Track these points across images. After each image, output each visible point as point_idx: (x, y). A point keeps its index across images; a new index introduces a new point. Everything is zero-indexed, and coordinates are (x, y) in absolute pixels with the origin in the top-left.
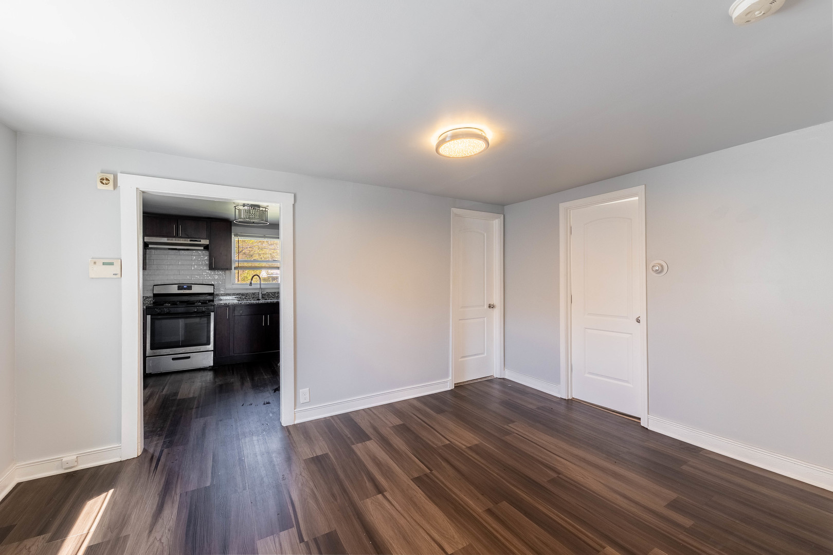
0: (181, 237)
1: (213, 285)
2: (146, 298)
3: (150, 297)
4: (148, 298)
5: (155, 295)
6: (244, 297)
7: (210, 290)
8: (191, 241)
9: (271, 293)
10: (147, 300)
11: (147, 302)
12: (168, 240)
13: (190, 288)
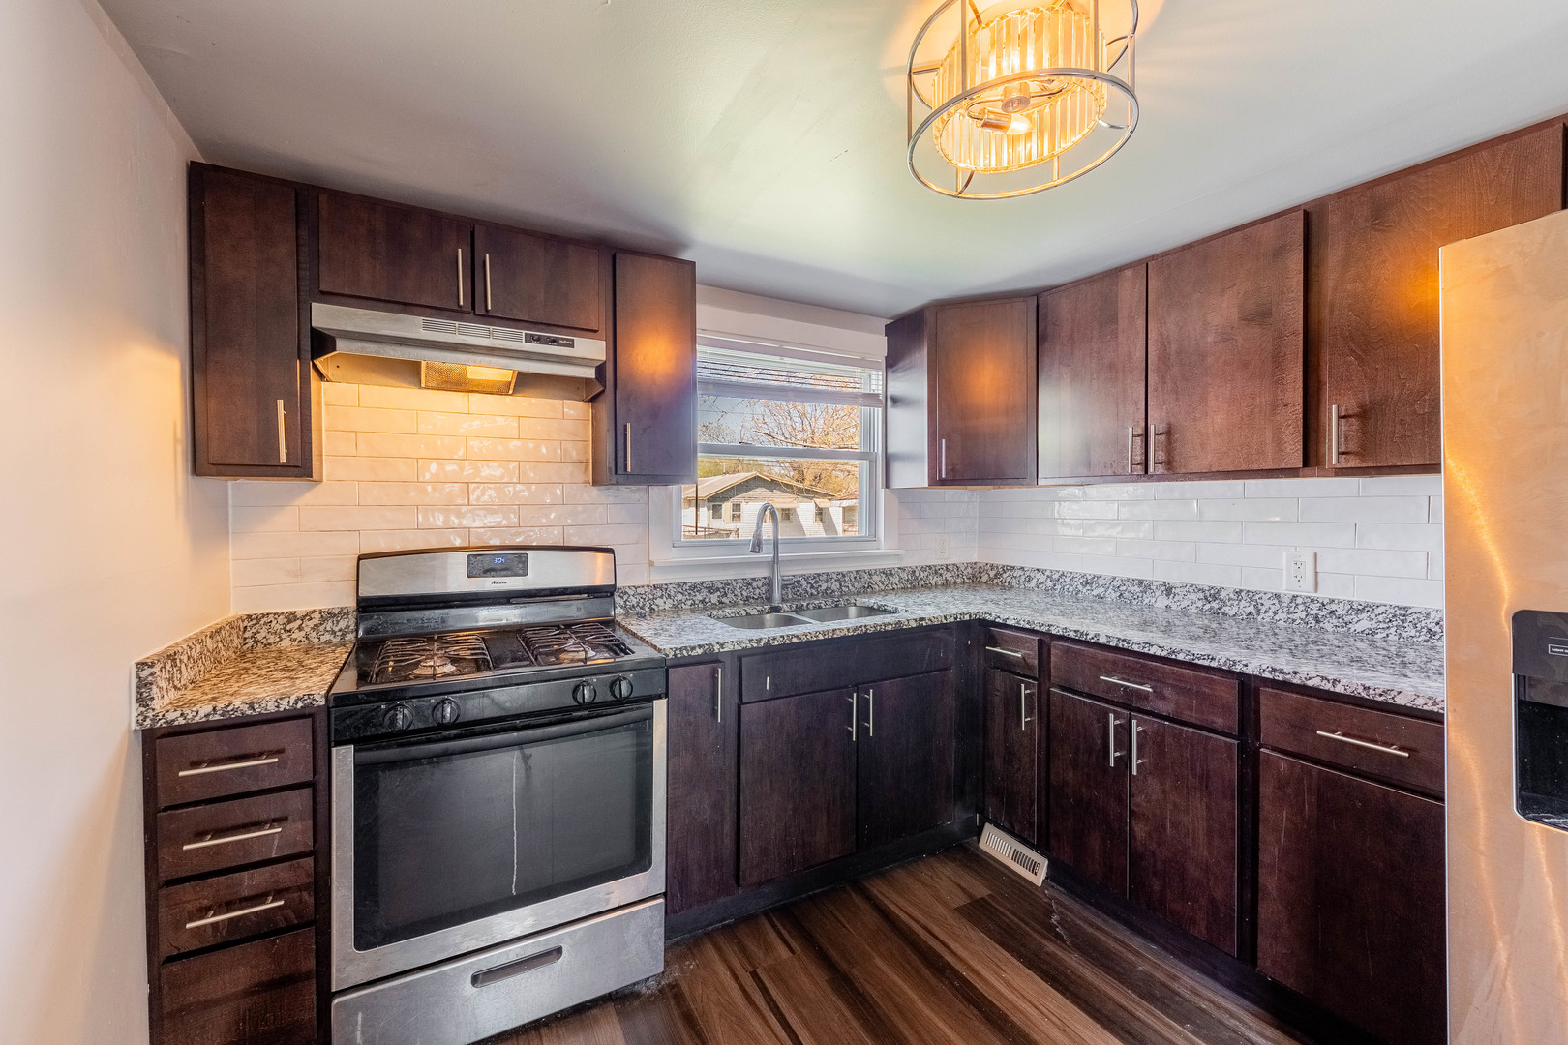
0: (487, 318)
1: (610, 551)
2: (323, 620)
3: (342, 613)
4: (332, 615)
5: (367, 607)
6: (714, 598)
7: (593, 572)
8: (530, 339)
9: (806, 578)
10: (329, 625)
11: (327, 637)
12: (426, 328)
13: (518, 566)
